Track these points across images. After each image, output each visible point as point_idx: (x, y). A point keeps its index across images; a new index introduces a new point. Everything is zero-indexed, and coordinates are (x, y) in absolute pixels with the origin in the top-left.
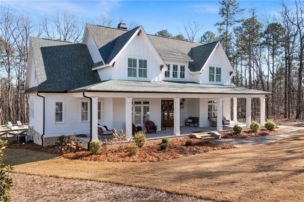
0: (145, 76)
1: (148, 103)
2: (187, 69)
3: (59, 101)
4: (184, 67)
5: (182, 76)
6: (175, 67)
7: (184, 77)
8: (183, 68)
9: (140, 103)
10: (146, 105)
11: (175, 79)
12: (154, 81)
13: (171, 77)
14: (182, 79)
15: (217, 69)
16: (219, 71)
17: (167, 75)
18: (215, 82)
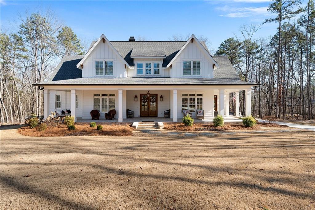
0: (112, 74)
1: (114, 95)
2: (161, 66)
5: (157, 72)
6: (148, 65)
7: (158, 73)
8: (157, 65)
9: (106, 95)
10: (112, 97)
11: (148, 75)
12: (119, 78)
13: (144, 74)
14: (157, 75)
15: (194, 63)
16: (197, 65)
17: (139, 71)
18: (192, 76)
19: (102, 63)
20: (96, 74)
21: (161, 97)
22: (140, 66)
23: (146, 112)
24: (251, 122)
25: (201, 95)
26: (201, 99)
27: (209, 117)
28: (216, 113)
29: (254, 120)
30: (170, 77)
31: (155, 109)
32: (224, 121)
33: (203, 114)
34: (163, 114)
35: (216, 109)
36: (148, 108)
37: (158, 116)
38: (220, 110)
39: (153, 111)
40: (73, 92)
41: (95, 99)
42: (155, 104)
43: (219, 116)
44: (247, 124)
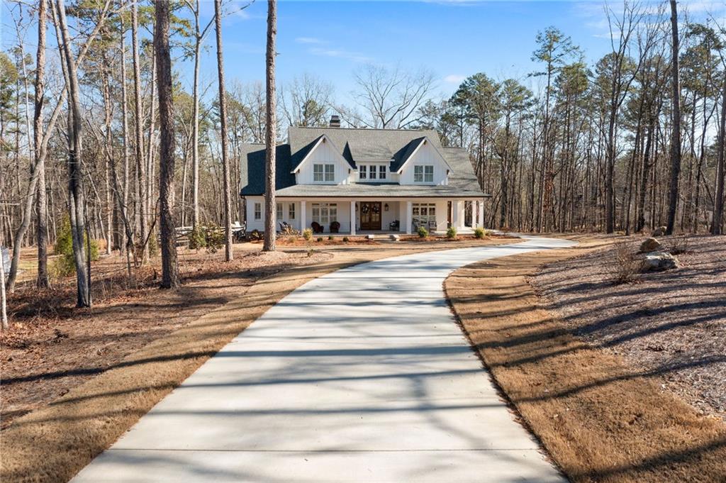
0: (333, 179)
1: (335, 205)
2: (388, 169)
3: (258, 202)
4: (385, 167)
6: (373, 168)
7: (384, 177)
8: (383, 169)
9: (326, 205)
10: (333, 208)
11: (373, 180)
12: (342, 185)
13: (368, 179)
14: (383, 180)
15: (426, 167)
16: (430, 169)
17: (362, 176)
18: (424, 183)
19: (321, 166)
20: (315, 180)
21: (386, 205)
22: (363, 168)
23: (367, 223)
24: (481, 233)
25: (434, 205)
26: (434, 209)
27: (441, 230)
28: (449, 225)
29: (485, 231)
30: (398, 184)
31: (378, 220)
32: (458, 233)
33: (436, 226)
34: (388, 226)
35: (449, 219)
36: (370, 219)
37: (382, 229)
38: (454, 222)
39: (375, 222)
40: (303, 204)
41: (314, 210)
42: (378, 215)
43: (452, 228)
44: (478, 235)
